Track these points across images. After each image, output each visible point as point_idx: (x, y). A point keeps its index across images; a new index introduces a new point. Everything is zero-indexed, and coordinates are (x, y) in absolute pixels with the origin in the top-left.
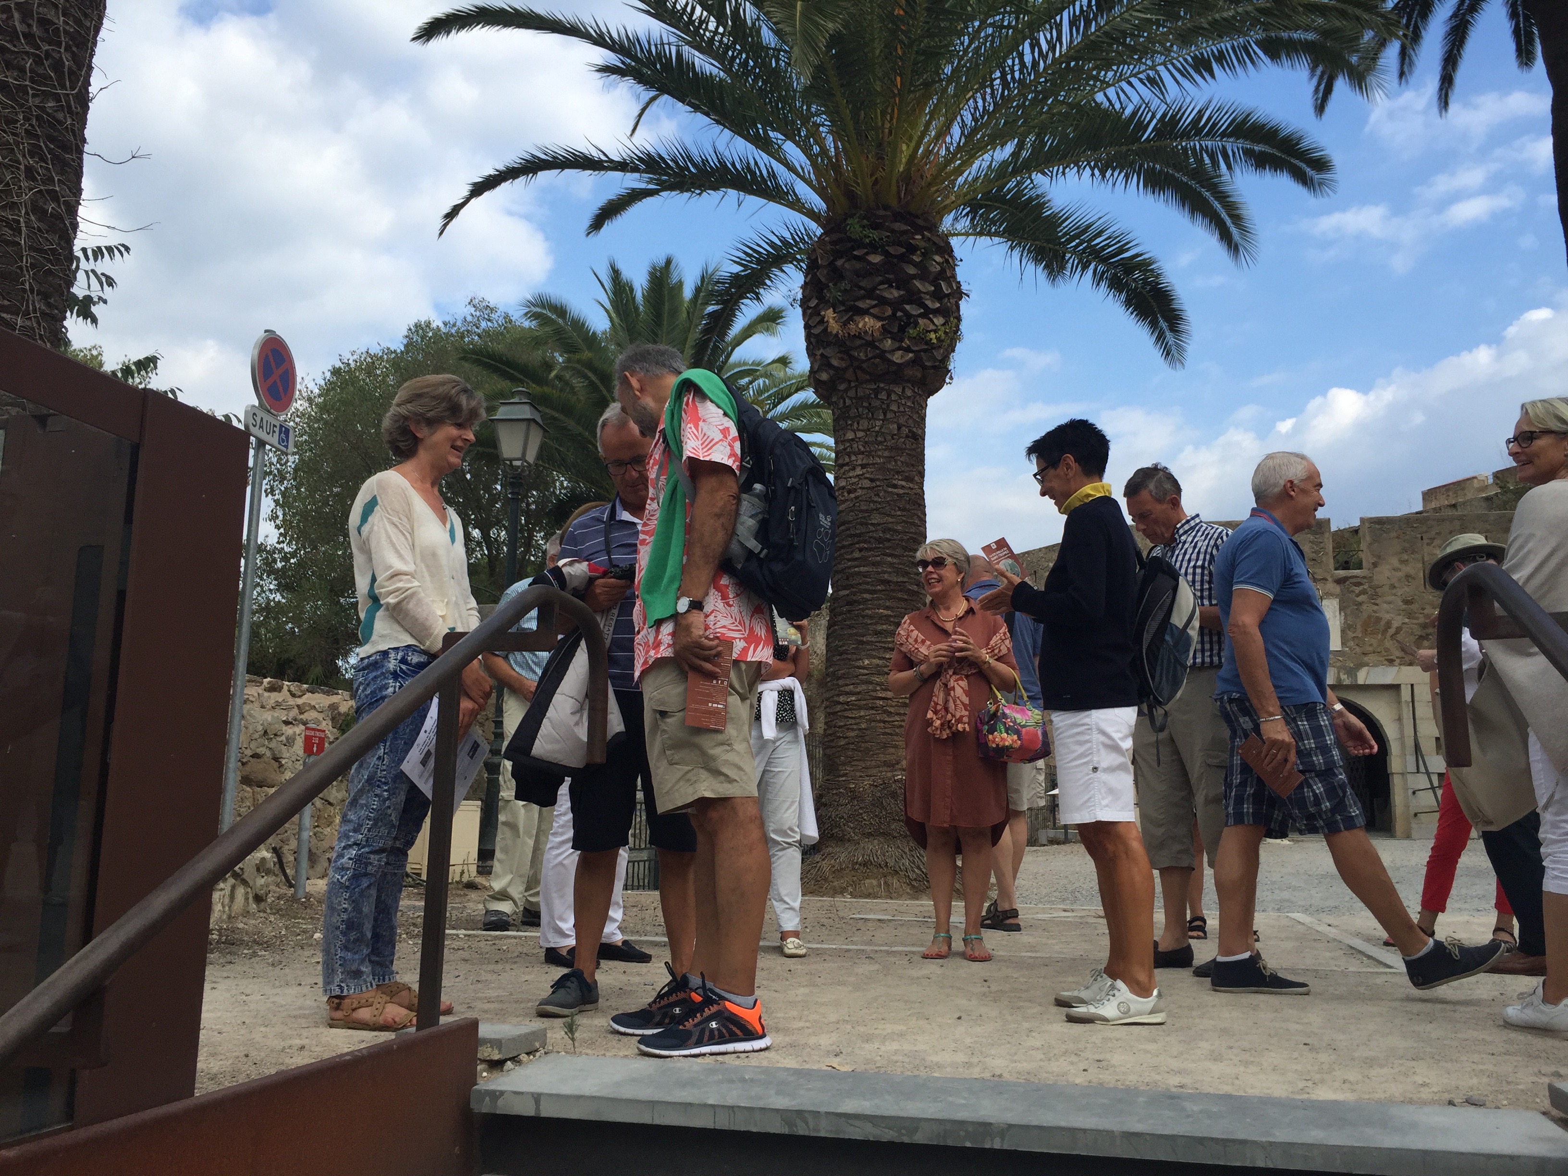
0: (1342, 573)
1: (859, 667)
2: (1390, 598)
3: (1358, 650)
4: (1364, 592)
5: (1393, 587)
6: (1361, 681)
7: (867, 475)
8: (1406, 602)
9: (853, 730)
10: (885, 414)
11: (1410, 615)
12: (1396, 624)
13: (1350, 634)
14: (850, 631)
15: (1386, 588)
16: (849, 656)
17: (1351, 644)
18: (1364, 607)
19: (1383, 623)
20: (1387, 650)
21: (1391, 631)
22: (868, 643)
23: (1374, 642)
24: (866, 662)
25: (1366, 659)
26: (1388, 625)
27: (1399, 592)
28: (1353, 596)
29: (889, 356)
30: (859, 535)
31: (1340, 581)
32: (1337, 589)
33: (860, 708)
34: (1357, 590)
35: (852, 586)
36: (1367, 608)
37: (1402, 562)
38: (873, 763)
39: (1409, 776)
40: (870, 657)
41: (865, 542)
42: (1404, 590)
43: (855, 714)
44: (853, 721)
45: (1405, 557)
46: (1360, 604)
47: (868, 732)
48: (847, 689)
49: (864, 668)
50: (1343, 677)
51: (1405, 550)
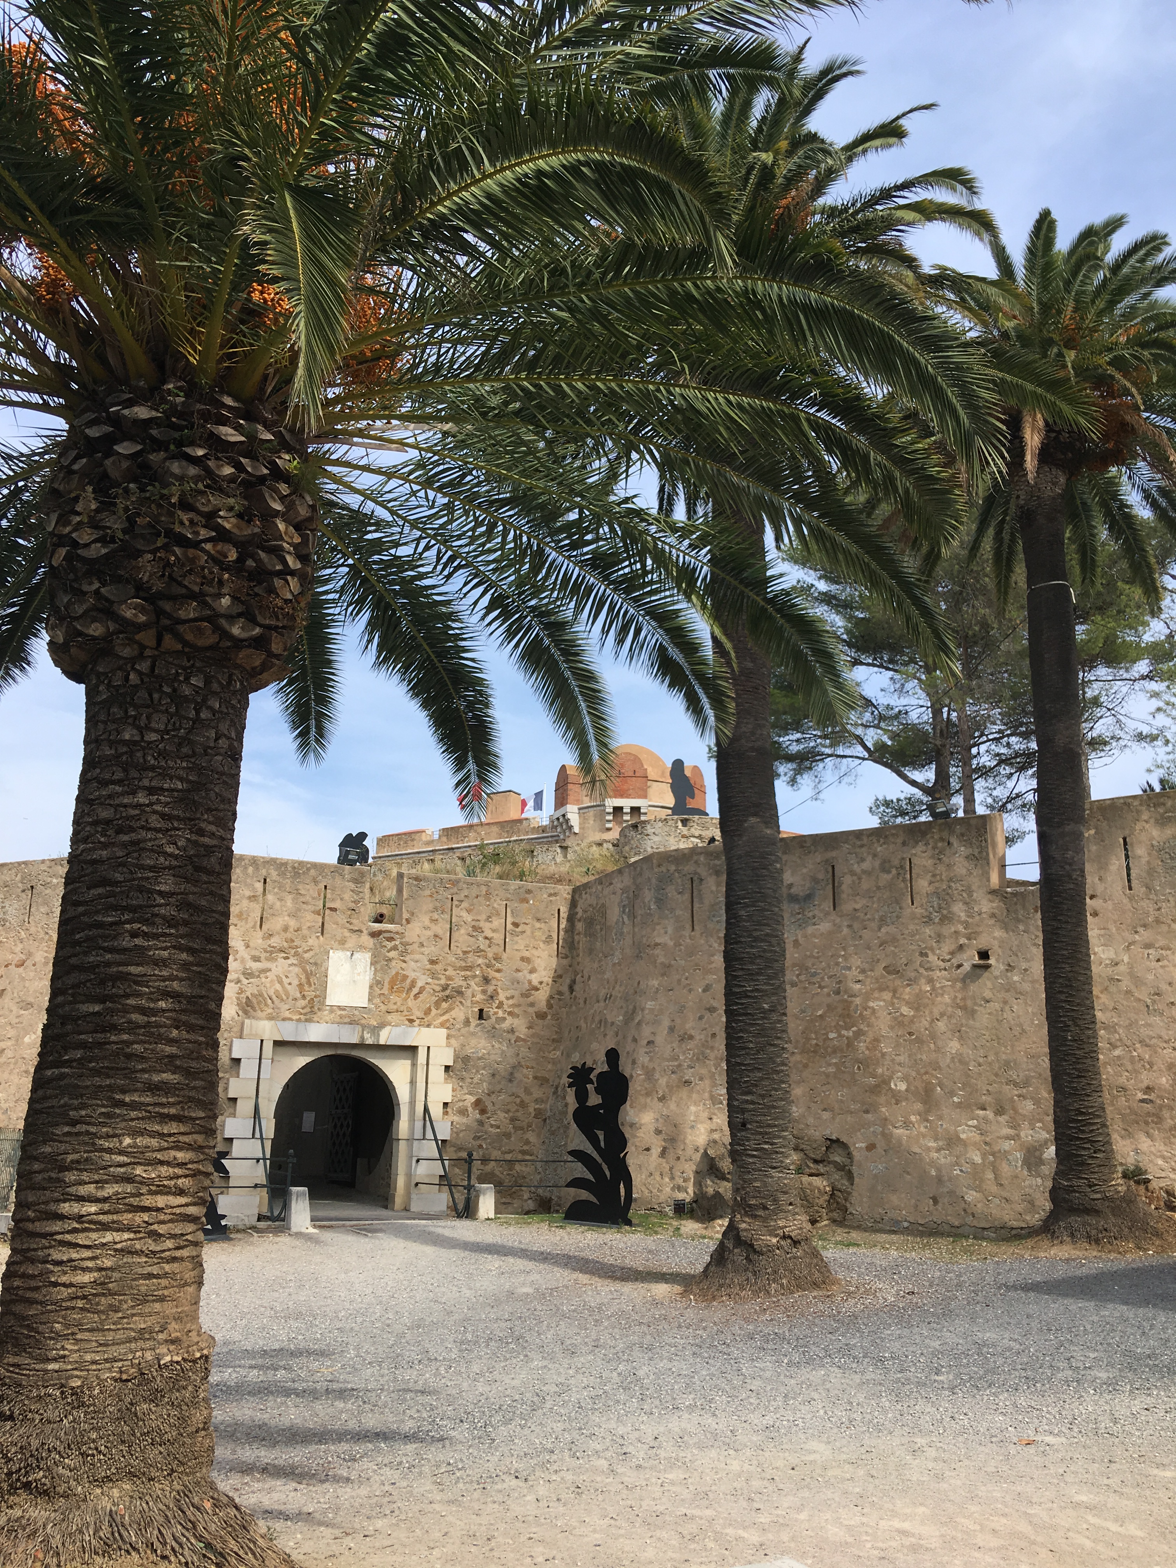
0: (377, 926)
1: (109, 1151)
2: (417, 957)
3: (383, 1008)
4: (395, 948)
5: (422, 945)
6: (382, 1042)
7: (158, 808)
8: (433, 962)
9: (85, 1270)
10: (198, 712)
11: (434, 975)
12: (420, 984)
13: (378, 991)
14: (97, 1081)
15: (416, 946)
16: (93, 1129)
17: (377, 1001)
18: (393, 963)
19: (408, 981)
20: (409, 1010)
21: (415, 990)
22: (133, 1106)
23: (399, 1001)
24: (127, 1141)
25: (389, 1017)
26: (413, 984)
27: (426, 950)
28: (384, 951)
29: (223, 622)
30: (133, 909)
31: (374, 935)
32: (369, 942)
33: (105, 1227)
34: (390, 945)
35: (112, 998)
36: (396, 965)
37: (433, 921)
38: (120, 1335)
39: (415, 1143)
40: (135, 1133)
41: (145, 922)
42: (431, 950)
43: (95, 1237)
44: (87, 1254)
45: (435, 916)
46: (390, 960)
47: (116, 1275)
48: (83, 1190)
49: (121, 1153)
50: (367, 1035)
51: (436, 909)
